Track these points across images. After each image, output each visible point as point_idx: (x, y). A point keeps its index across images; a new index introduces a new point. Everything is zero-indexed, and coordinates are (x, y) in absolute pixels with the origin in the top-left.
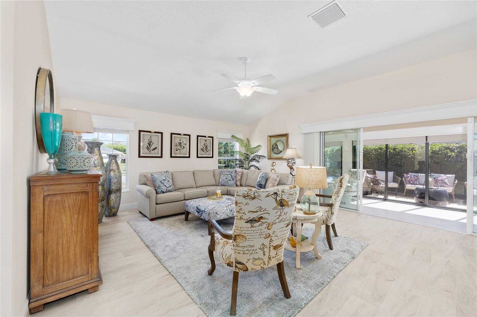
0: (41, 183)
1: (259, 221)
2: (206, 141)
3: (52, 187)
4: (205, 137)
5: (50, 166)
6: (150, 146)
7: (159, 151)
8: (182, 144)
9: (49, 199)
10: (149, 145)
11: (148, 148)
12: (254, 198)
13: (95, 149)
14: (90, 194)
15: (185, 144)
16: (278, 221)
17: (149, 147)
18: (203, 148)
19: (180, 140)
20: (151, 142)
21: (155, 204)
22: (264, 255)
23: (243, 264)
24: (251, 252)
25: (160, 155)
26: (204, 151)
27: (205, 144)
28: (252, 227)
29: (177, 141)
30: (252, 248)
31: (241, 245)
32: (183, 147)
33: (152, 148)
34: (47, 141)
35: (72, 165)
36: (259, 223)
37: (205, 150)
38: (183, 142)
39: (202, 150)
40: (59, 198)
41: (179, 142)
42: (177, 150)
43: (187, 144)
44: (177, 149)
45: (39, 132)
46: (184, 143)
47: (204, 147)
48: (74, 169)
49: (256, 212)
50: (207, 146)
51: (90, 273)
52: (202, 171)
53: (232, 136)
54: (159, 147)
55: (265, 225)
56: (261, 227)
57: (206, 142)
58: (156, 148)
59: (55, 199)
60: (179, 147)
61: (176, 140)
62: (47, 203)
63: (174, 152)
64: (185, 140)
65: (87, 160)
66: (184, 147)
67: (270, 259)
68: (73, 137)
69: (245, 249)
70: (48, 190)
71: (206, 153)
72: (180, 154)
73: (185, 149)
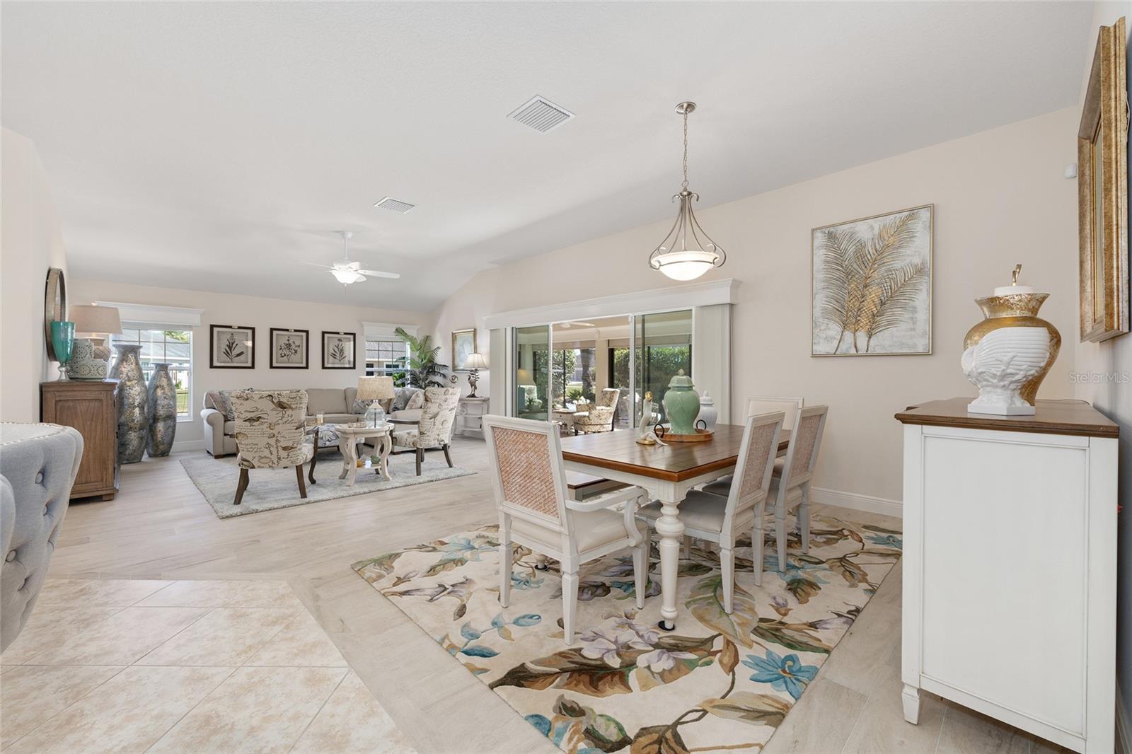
0: (52, 389)
1: (258, 420)
2: (340, 340)
3: (63, 394)
4: (338, 333)
5: (61, 374)
6: (230, 350)
7: (247, 358)
8: (293, 347)
9: (60, 404)
10: (230, 348)
11: (227, 353)
12: (247, 399)
13: (130, 355)
14: (105, 402)
15: (299, 347)
16: (280, 422)
17: (229, 351)
18: (335, 352)
19: (288, 340)
20: (233, 344)
21: (223, 434)
22: (272, 454)
23: (248, 461)
24: (255, 450)
25: (249, 365)
26: (336, 358)
27: (338, 345)
28: (251, 426)
29: (283, 341)
30: (256, 446)
31: (243, 442)
32: (294, 351)
33: (235, 352)
34: (58, 348)
35: (84, 373)
36: (258, 422)
37: (338, 355)
38: (294, 342)
39: (334, 356)
40: (71, 404)
41: (287, 342)
42: (282, 357)
43: (302, 346)
44: (283, 355)
45: (49, 339)
46: (297, 344)
47: (338, 352)
48: (87, 377)
49: (253, 412)
50: (342, 350)
51: (104, 480)
52: (322, 390)
53: (397, 331)
54: (247, 352)
55: (266, 425)
56: (262, 427)
57: (341, 343)
58: (242, 353)
59: (66, 404)
60: (286, 352)
61: (281, 340)
62: (58, 408)
63: (277, 360)
64: (299, 340)
65: (101, 368)
66: (296, 352)
67: (279, 459)
68: (87, 344)
69: (249, 447)
70: (60, 396)
71: (340, 361)
72: (288, 362)
73: (298, 355)
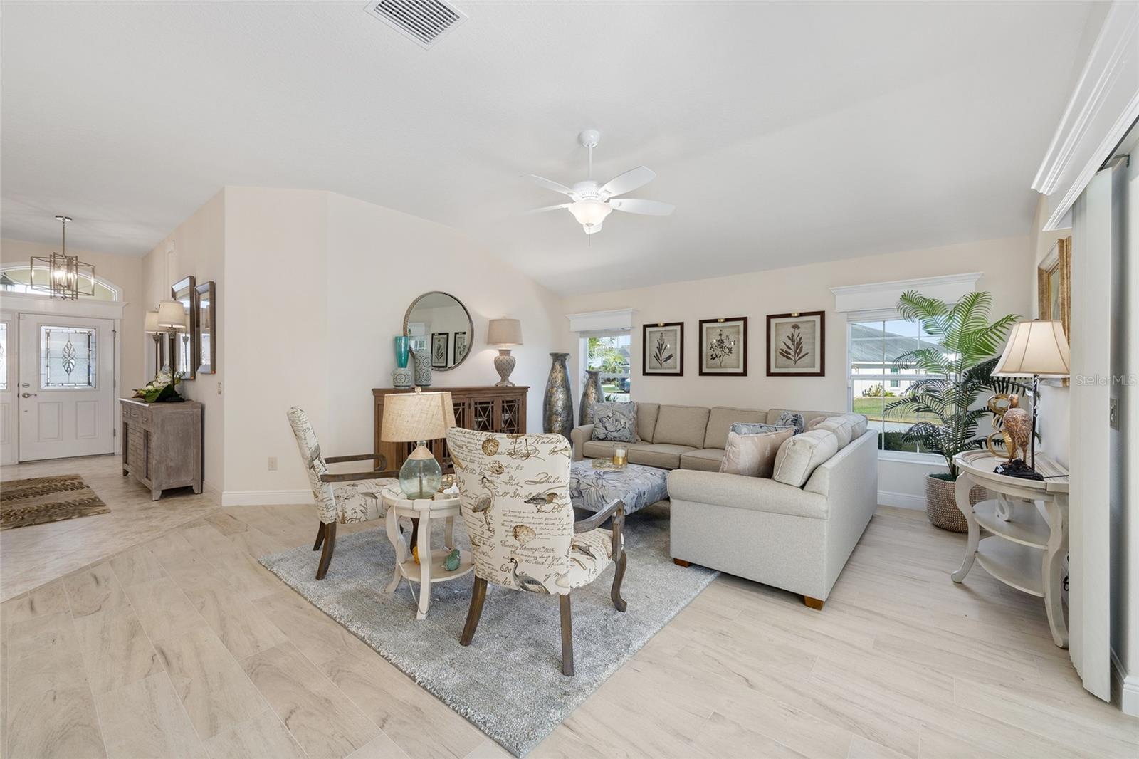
2: (796, 326)
4: (789, 315)
6: (660, 353)
7: (676, 362)
8: (726, 344)
10: (660, 350)
11: (657, 358)
15: (735, 343)
17: (659, 355)
18: (788, 347)
19: (720, 335)
20: (662, 345)
25: (678, 371)
26: (789, 358)
27: (793, 335)
29: (714, 337)
32: (727, 351)
33: (665, 355)
37: (792, 353)
38: (727, 337)
39: (785, 354)
41: (719, 338)
42: (714, 359)
43: (738, 341)
44: (714, 356)
46: (732, 339)
47: (792, 347)
50: (799, 343)
53: (905, 298)
54: (676, 354)
57: (797, 331)
58: (670, 357)
60: (719, 352)
61: (712, 335)
63: (707, 364)
64: (733, 335)
66: (730, 350)
71: (796, 362)
72: (721, 367)
73: (733, 356)
